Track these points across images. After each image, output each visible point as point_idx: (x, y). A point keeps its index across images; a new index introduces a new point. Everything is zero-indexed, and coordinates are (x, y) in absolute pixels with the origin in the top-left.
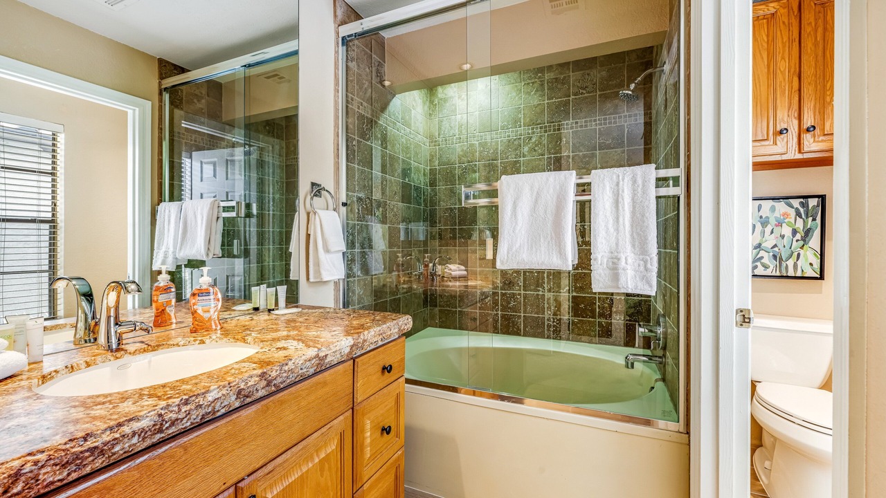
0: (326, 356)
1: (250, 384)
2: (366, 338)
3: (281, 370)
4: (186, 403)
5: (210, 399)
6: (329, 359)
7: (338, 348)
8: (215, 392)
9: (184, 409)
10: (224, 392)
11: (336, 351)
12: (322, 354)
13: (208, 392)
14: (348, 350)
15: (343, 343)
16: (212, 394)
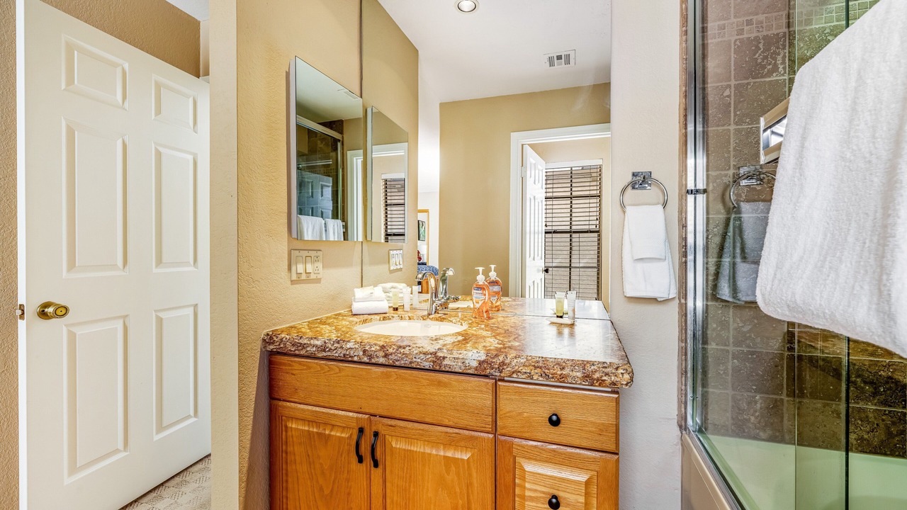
0: (444, 358)
1: (373, 349)
2: (507, 361)
3: (397, 350)
4: (338, 342)
5: (348, 346)
6: (446, 362)
7: (461, 356)
8: (352, 344)
9: (336, 345)
10: (357, 346)
11: (458, 358)
12: (440, 354)
13: (349, 341)
14: (475, 364)
15: (470, 354)
16: (350, 344)
